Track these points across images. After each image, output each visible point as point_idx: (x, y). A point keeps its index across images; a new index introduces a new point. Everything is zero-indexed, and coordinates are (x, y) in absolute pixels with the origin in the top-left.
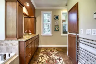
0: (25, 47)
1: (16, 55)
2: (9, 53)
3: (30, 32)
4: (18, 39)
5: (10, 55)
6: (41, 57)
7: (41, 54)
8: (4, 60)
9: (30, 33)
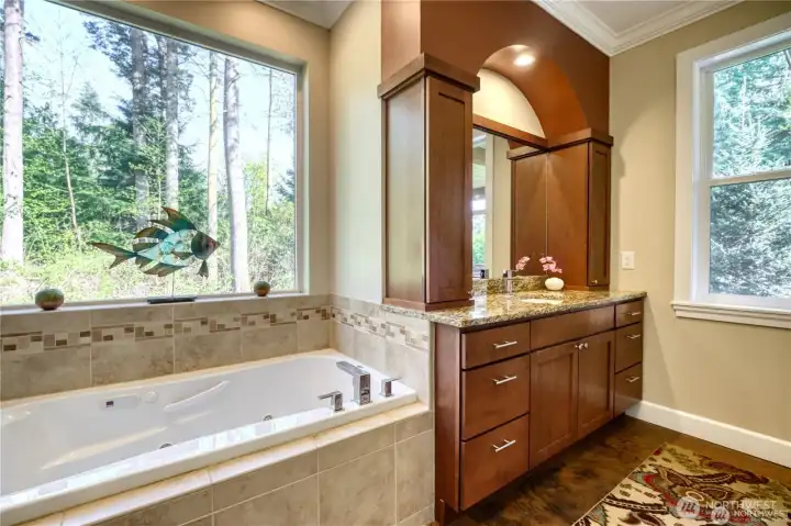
0: (461, 370)
1: (417, 400)
2: (387, 378)
3: (553, 267)
4: (431, 307)
5: (388, 386)
6: (624, 513)
7: (640, 494)
8: (361, 404)
9: (551, 274)
